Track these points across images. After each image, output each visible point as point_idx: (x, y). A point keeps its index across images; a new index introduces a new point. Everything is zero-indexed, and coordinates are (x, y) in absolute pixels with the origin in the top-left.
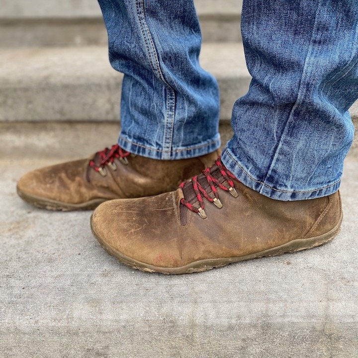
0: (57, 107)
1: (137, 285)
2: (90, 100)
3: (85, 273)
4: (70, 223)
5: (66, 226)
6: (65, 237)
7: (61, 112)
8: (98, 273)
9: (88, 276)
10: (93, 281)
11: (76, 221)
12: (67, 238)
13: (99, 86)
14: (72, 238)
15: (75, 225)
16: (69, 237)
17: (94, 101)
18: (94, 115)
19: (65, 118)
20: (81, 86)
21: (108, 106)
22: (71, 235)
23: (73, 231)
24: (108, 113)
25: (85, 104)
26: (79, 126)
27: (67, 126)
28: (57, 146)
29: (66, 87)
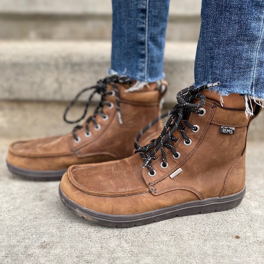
0: (6, 85)
1: (77, 257)
2: (38, 80)
3: (22, 244)
4: (12, 196)
5: (7, 198)
6: (5, 209)
7: (10, 91)
8: (36, 245)
9: (25, 247)
10: (30, 253)
11: (18, 194)
12: (7, 210)
13: (47, 65)
14: (12, 210)
15: (16, 198)
16: (9, 209)
17: (43, 80)
18: (42, 95)
19: (13, 97)
20: (30, 64)
21: (56, 86)
22: (12, 207)
23: (14, 203)
24: (55, 92)
25: (33, 83)
26: (27, 106)
27: (15, 105)
28: (5, 125)
29: (15, 65)
